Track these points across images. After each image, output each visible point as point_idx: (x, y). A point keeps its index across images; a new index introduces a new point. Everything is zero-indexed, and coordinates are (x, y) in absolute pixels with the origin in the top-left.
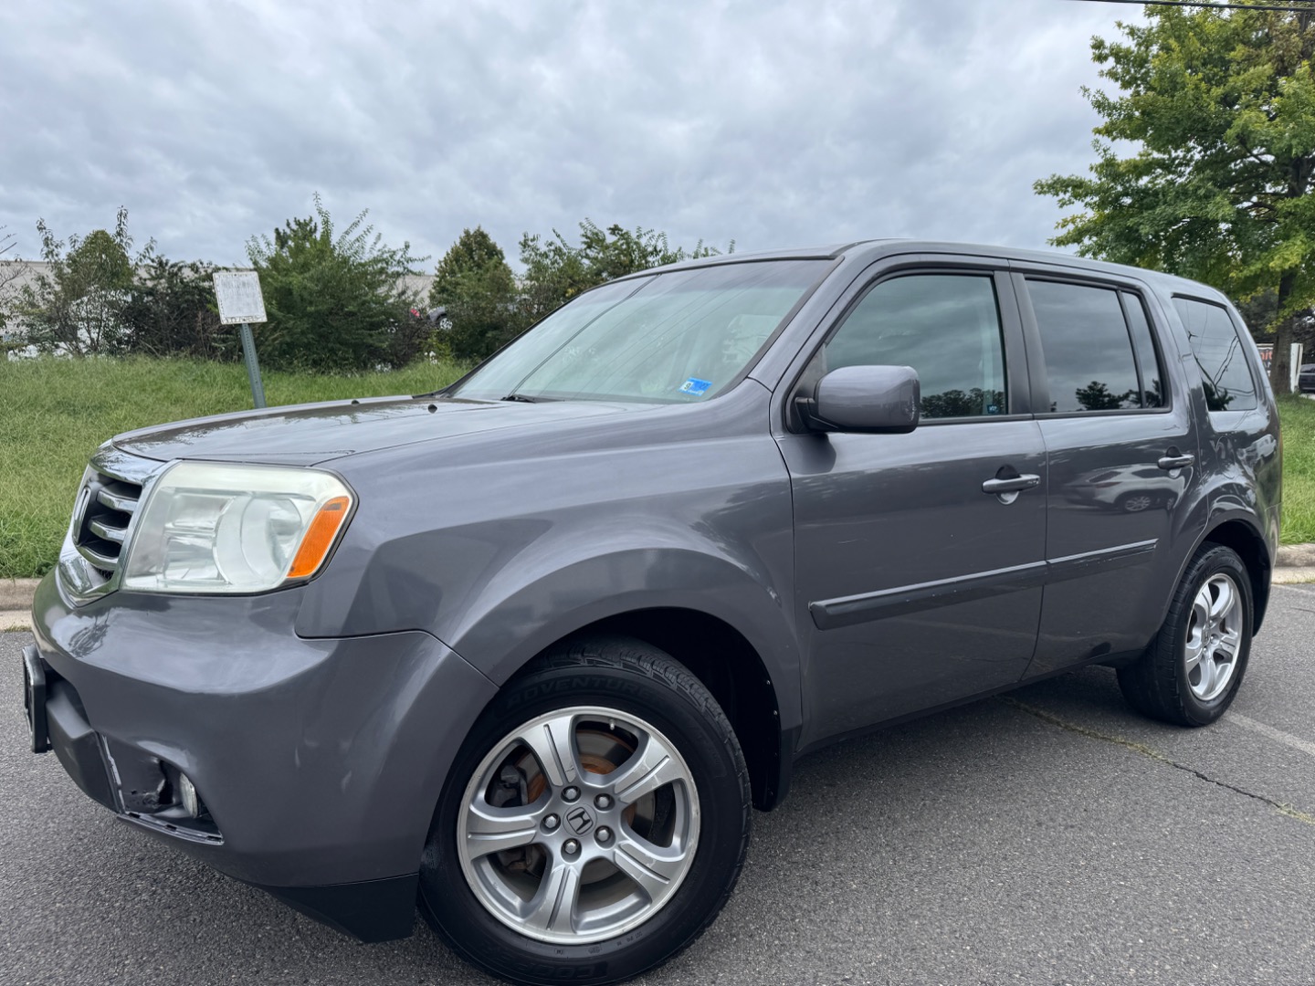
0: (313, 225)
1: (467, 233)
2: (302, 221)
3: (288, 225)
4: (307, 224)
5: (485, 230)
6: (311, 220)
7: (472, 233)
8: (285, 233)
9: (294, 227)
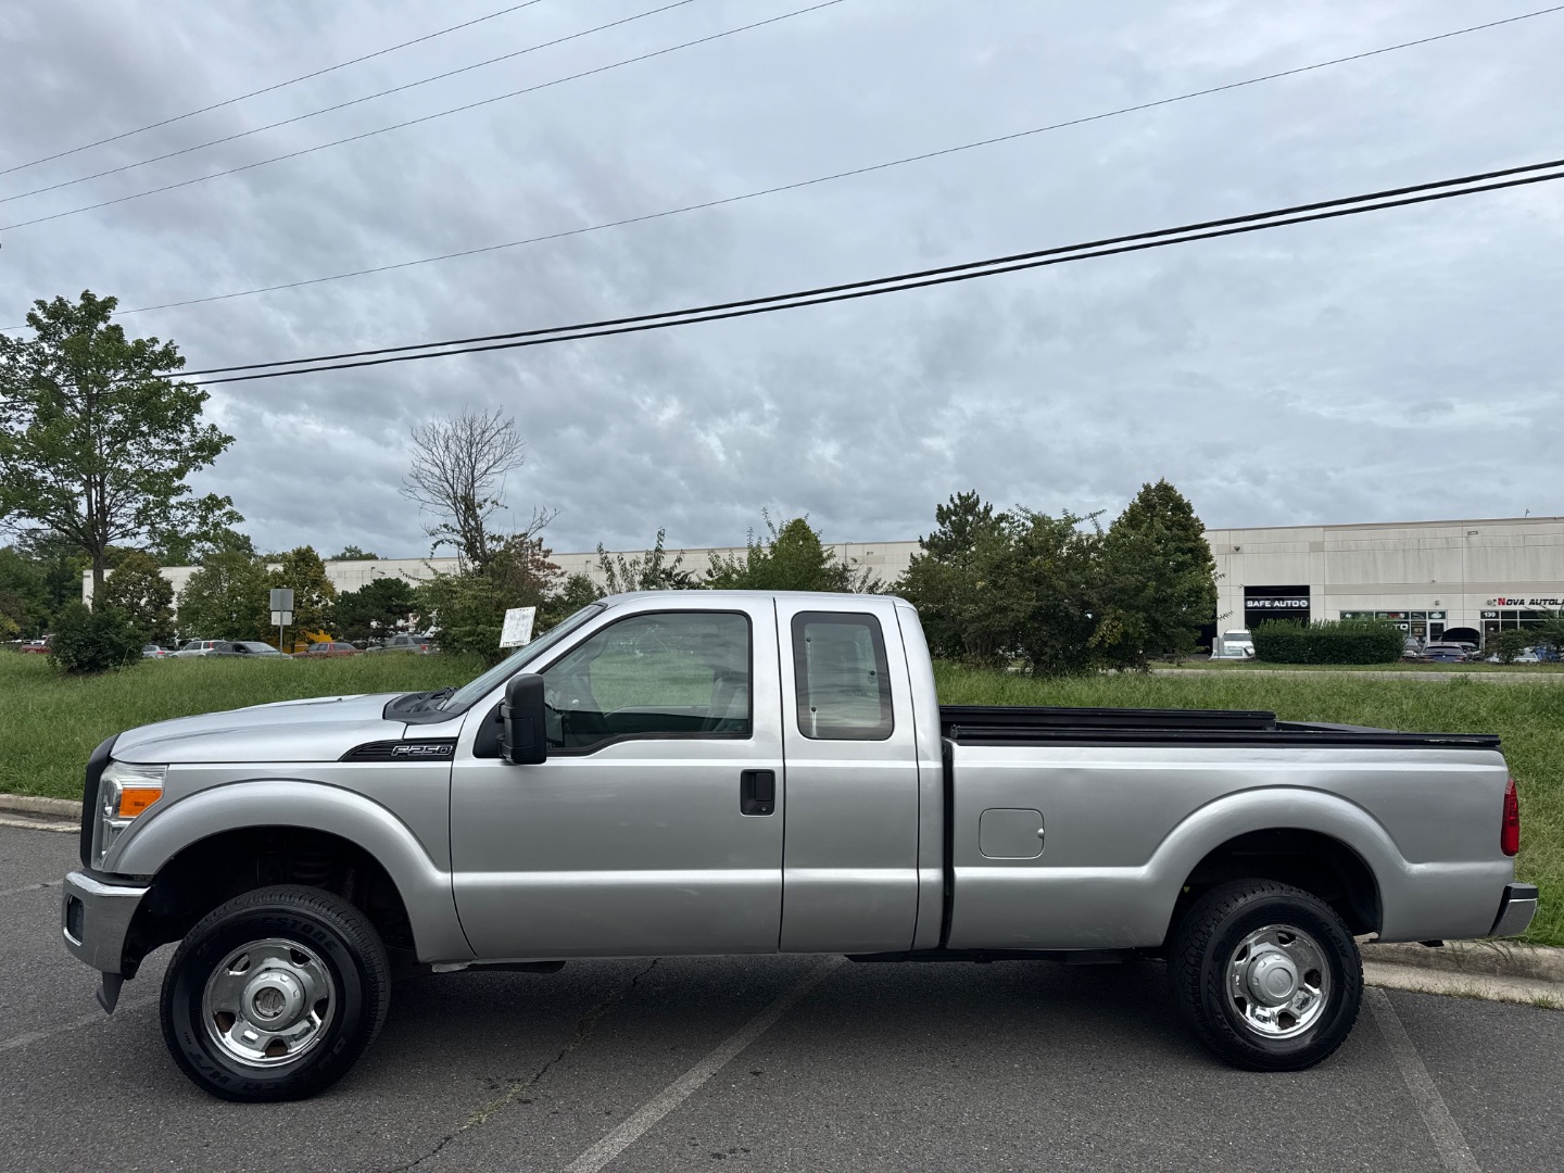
0: (975, 496)
1: (1147, 488)
2: (964, 494)
3: (952, 500)
4: (969, 497)
5: (1169, 481)
6: (974, 493)
7: (1153, 486)
8: (948, 508)
9: (957, 501)
